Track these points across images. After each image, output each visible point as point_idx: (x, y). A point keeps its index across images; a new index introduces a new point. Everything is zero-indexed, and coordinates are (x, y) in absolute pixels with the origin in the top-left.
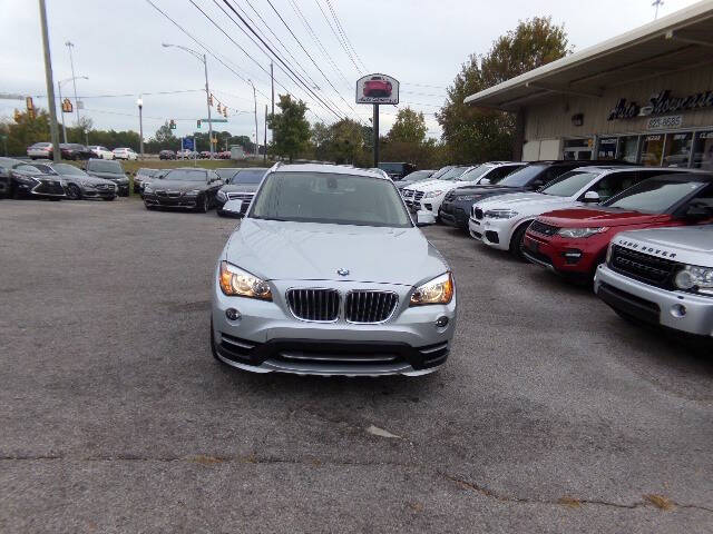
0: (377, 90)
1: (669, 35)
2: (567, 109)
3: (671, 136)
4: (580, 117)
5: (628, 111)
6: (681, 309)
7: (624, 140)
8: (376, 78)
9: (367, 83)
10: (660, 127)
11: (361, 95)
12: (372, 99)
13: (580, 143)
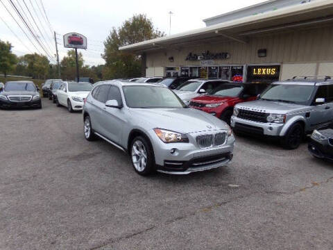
0: (75, 41)
1: (217, 32)
2: (166, 54)
3: (210, 68)
4: (172, 59)
5: (192, 57)
6: (271, 128)
7: (191, 68)
8: (74, 35)
9: (69, 37)
10: (205, 64)
11: (67, 43)
12: (73, 46)
13: (172, 69)
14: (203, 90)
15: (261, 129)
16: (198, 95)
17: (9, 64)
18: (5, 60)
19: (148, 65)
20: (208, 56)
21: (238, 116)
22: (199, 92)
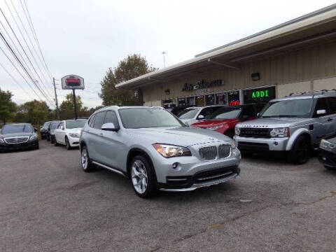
0: (73, 83)
1: (209, 60)
2: (162, 88)
3: (207, 96)
4: (168, 91)
5: (188, 88)
6: (276, 143)
7: (188, 98)
8: (72, 77)
9: (67, 79)
10: (201, 93)
11: (65, 85)
12: (71, 87)
13: (170, 101)
14: (201, 116)
15: (266, 145)
16: (197, 121)
17: (8, 112)
18: (4, 109)
19: (145, 100)
20: (203, 85)
21: (240, 136)
22: (197, 119)
